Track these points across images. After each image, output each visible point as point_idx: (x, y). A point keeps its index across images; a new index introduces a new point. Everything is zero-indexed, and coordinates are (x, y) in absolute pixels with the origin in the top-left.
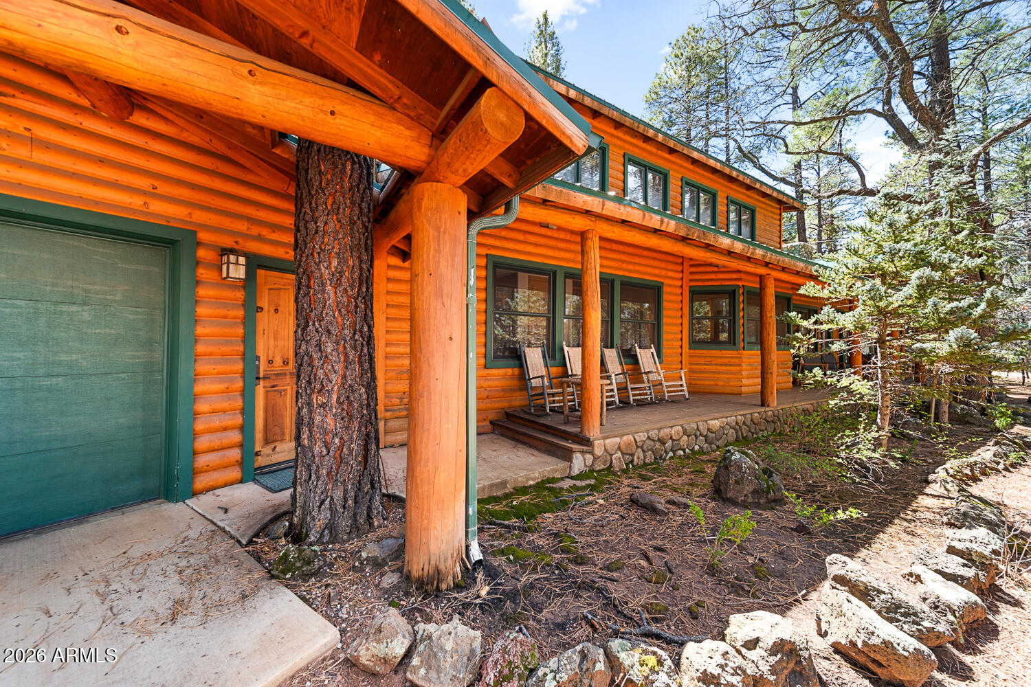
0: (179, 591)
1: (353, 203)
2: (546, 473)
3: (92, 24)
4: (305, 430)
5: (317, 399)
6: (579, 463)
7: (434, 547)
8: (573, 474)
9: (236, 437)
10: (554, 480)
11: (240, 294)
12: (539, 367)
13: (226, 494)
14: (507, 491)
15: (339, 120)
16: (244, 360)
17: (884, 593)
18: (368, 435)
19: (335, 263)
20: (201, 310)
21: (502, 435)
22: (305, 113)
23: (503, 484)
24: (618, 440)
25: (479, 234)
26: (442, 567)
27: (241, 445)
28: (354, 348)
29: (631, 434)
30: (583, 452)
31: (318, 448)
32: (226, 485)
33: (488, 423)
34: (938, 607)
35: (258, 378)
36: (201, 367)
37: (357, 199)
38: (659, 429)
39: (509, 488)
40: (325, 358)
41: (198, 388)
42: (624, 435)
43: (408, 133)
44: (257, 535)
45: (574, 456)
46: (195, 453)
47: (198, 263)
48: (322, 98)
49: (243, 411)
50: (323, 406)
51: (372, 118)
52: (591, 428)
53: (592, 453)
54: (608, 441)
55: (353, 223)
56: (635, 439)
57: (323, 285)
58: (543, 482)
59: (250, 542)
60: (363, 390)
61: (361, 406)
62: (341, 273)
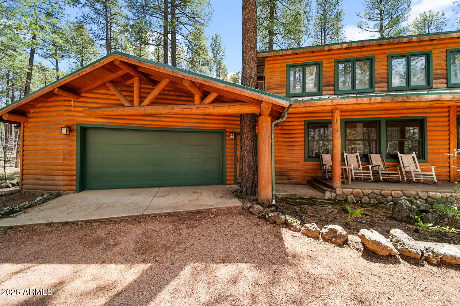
0: (222, 195)
1: (250, 121)
2: (313, 196)
3: (212, 109)
4: (242, 171)
5: (244, 164)
6: (328, 195)
7: (262, 197)
8: (325, 198)
9: (233, 174)
10: (316, 198)
11: (234, 142)
12: (329, 161)
13: (231, 186)
14: (296, 197)
15: (242, 110)
16: (234, 156)
17: (397, 237)
18: (254, 173)
19: (246, 135)
20: (227, 146)
21: (310, 186)
22: (237, 111)
23: (295, 195)
24: (351, 190)
25: (275, 125)
26: (264, 202)
27: (234, 176)
28: (251, 153)
29: (360, 189)
30: (330, 191)
31: (244, 175)
32: (231, 184)
33: (306, 181)
34: (427, 250)
35: (237, 161)
36: (227, 158)
37: (251, 120)
38: (381, 190)
39: (297, 197)
40: (245, 156)
41: (227, 162)
42: (355, 189)
43: (255, 108)
44: (235, 192)
45: (326, 192)
46: (226, 176)
47: (226, 136)
48: (239, 107)
49: (234, 168)
50: (245, 166)
51: (248, 107)
52: (335, 183)
53: (335, 192)
54: (344, 190)
55: (250, 125)
56: (362, 192)
57: (244, 140)
58: (311, 198)
59: (233, 192)
60: (253, 163)
61: (252, 167)
62: (248, 137)
